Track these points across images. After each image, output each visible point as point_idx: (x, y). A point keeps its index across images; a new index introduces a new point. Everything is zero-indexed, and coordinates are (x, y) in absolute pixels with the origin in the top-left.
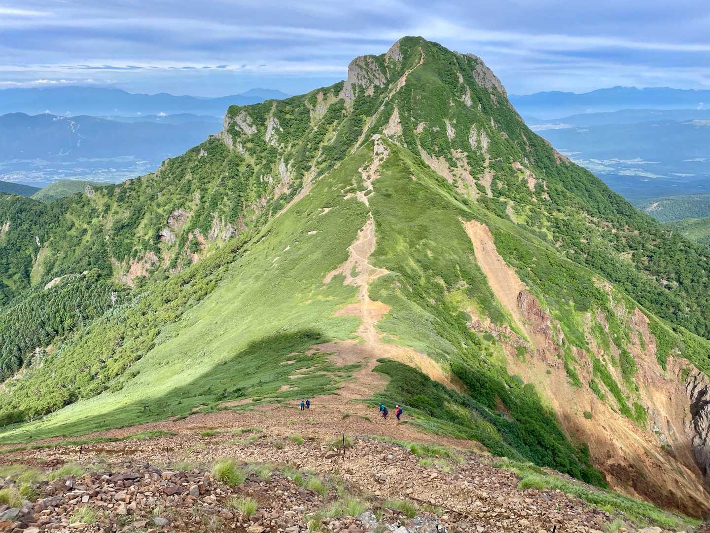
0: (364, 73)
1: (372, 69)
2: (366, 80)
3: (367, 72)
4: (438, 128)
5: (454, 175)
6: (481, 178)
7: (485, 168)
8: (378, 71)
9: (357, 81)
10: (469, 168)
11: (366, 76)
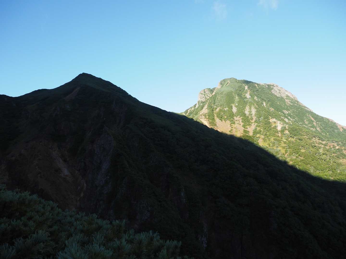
0: (203, 95)
1: (207, 93)
2: (204, 98)
3: (205, 95)
4: (227, 109)
5: (232, 127)
6: (248, 128)
7: (252, 123)
8: (209, 93)
9: (200, 100)
10: (242, 124)
11: (204, 97)
